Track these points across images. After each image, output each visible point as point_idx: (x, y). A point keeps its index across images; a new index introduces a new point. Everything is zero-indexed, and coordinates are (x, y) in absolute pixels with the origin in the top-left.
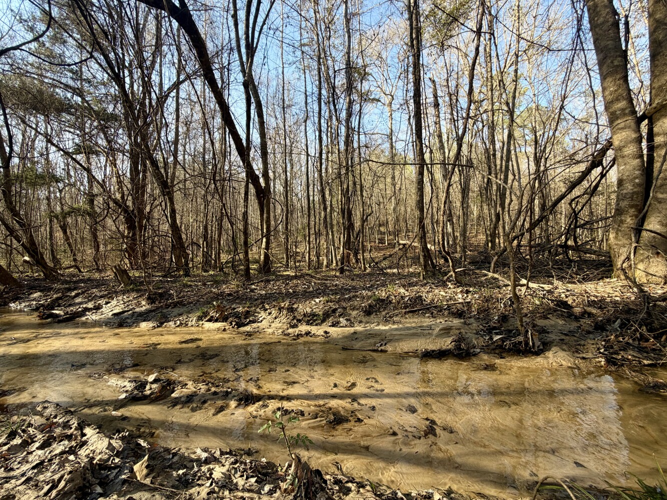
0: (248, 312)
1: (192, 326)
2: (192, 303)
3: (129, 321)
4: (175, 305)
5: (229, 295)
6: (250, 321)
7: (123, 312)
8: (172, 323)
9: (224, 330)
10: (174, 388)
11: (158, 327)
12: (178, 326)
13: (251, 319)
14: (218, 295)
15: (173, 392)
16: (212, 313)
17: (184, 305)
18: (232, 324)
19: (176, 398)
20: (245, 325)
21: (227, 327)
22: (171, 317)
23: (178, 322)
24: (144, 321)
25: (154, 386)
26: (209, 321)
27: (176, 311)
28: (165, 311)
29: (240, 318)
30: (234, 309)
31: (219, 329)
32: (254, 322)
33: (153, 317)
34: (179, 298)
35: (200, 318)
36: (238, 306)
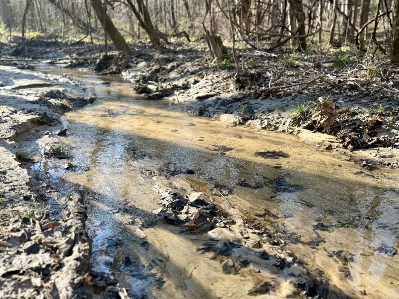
0: (378, 124)
1: (284, 131)
2: (290, 94)
3: (210, 109)
4: (267, 95)
5: (353, 88)
6: (379, 142)
7: (207, 97)
8: (257, 122)
9: (329, 148)
10: (216, 222)
11: (240, 124)
12: (264, 128)
13: (381, 137)
14: (333, 86)
15: (212, 228)
16: (316, 116)
17: (279, 97)
18: (344, 141)
19: (212, 239)
20: (367, 147)
21: (334, 145)
22: (259, 112)
23: (266, 122)
24: (226, 112)
25: (193, 210)
26: (310, 127)
27: (266, 104)
28: (252, 102)
29: (360, 132)
30: (354, 114)
31: (320, 144)
32: (385, 144)
33: (236, 109)
34: (276, 85)
35: (296, 122)
36: (363, 109)
